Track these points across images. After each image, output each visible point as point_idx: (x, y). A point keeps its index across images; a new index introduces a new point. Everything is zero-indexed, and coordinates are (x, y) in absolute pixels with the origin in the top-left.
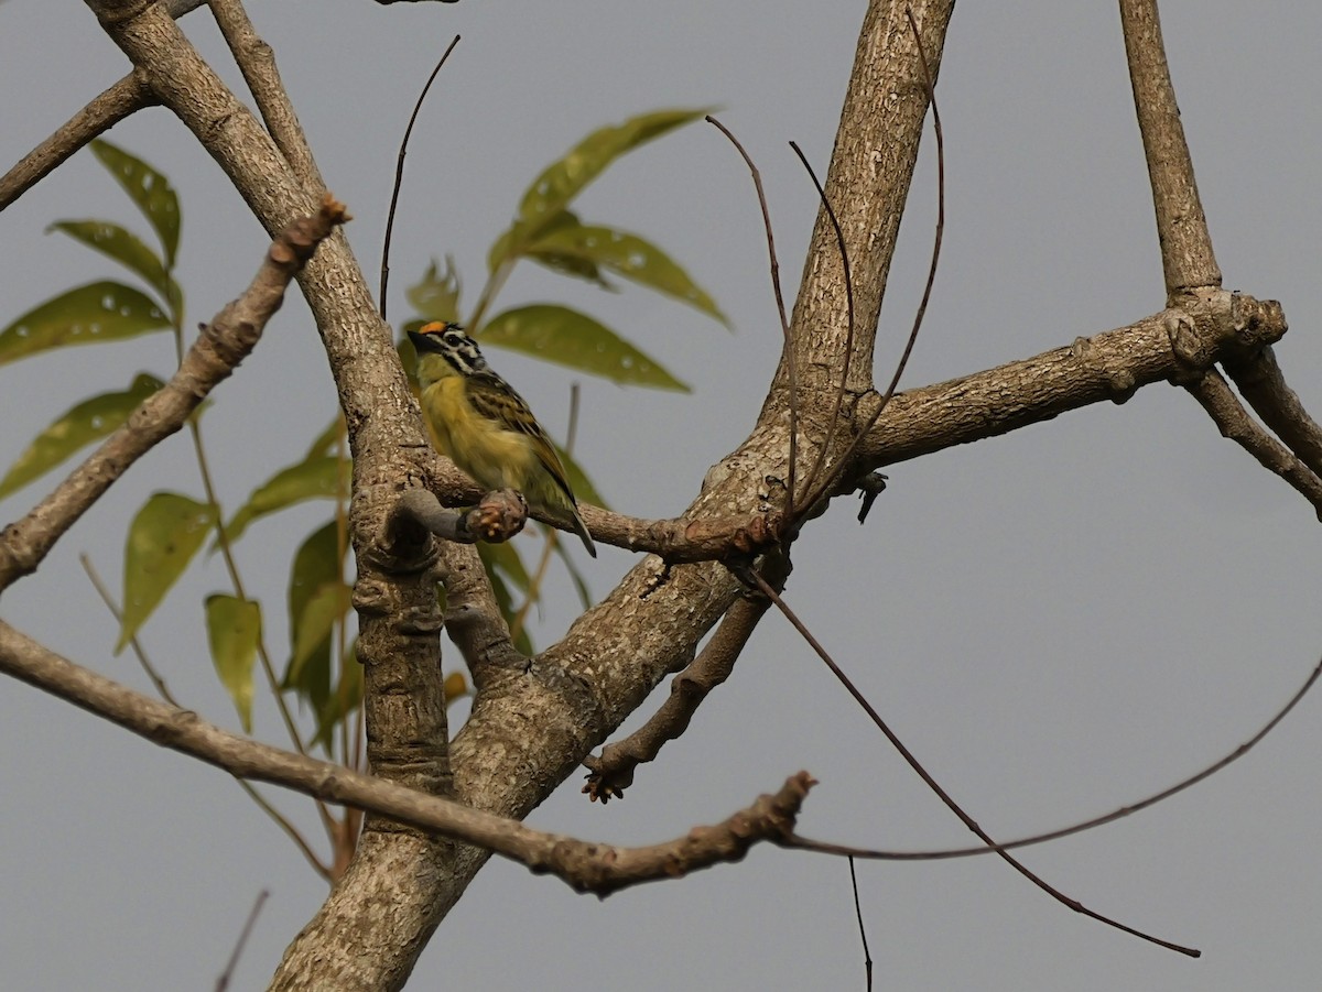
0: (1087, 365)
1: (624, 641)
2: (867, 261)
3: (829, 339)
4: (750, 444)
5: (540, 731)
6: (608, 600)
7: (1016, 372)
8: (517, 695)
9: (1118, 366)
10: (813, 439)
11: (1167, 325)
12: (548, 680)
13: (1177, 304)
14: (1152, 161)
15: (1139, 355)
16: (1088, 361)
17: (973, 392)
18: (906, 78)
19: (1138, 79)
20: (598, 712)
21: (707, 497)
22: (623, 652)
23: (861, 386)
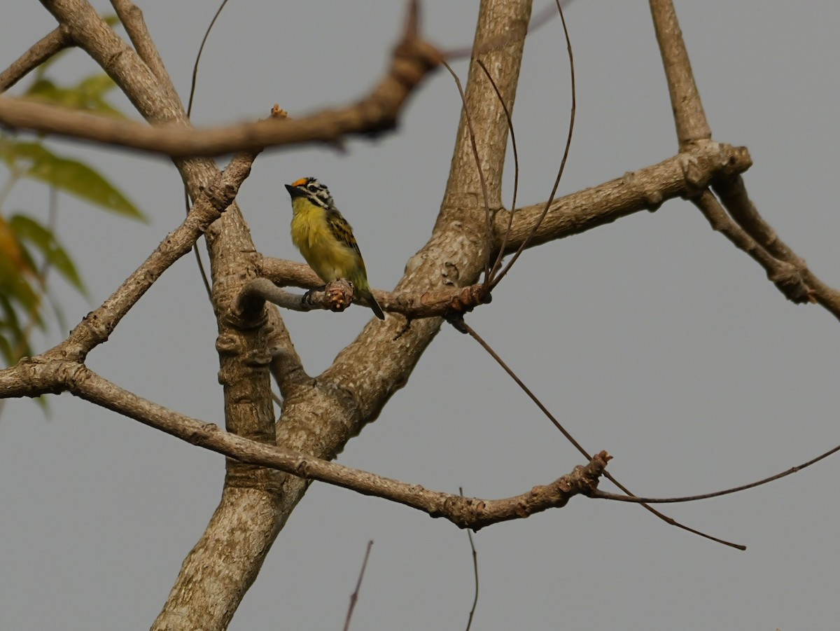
0: (634, 189)
1: (371, 366)
2: (496, 130)
3: (476, 177)
4: (432, 243)
5: (326, 422)
6: (357, 341)
7: (590, 195)
8: (310, 401)
9: (652, 188)
10: (471, 239)
11: (681, 164)
12: (328, 391)
13: (686, 151)
14: (667, 64)
15: (665, 182)
16: (634, 187)
17: (565, 207)
18: (514, 17)
19: (657, 14)
20: (358, 410)
21: (411, 276)
22: (370, 372)
23: (496, 206)
